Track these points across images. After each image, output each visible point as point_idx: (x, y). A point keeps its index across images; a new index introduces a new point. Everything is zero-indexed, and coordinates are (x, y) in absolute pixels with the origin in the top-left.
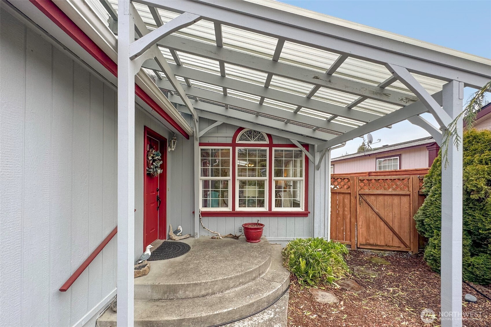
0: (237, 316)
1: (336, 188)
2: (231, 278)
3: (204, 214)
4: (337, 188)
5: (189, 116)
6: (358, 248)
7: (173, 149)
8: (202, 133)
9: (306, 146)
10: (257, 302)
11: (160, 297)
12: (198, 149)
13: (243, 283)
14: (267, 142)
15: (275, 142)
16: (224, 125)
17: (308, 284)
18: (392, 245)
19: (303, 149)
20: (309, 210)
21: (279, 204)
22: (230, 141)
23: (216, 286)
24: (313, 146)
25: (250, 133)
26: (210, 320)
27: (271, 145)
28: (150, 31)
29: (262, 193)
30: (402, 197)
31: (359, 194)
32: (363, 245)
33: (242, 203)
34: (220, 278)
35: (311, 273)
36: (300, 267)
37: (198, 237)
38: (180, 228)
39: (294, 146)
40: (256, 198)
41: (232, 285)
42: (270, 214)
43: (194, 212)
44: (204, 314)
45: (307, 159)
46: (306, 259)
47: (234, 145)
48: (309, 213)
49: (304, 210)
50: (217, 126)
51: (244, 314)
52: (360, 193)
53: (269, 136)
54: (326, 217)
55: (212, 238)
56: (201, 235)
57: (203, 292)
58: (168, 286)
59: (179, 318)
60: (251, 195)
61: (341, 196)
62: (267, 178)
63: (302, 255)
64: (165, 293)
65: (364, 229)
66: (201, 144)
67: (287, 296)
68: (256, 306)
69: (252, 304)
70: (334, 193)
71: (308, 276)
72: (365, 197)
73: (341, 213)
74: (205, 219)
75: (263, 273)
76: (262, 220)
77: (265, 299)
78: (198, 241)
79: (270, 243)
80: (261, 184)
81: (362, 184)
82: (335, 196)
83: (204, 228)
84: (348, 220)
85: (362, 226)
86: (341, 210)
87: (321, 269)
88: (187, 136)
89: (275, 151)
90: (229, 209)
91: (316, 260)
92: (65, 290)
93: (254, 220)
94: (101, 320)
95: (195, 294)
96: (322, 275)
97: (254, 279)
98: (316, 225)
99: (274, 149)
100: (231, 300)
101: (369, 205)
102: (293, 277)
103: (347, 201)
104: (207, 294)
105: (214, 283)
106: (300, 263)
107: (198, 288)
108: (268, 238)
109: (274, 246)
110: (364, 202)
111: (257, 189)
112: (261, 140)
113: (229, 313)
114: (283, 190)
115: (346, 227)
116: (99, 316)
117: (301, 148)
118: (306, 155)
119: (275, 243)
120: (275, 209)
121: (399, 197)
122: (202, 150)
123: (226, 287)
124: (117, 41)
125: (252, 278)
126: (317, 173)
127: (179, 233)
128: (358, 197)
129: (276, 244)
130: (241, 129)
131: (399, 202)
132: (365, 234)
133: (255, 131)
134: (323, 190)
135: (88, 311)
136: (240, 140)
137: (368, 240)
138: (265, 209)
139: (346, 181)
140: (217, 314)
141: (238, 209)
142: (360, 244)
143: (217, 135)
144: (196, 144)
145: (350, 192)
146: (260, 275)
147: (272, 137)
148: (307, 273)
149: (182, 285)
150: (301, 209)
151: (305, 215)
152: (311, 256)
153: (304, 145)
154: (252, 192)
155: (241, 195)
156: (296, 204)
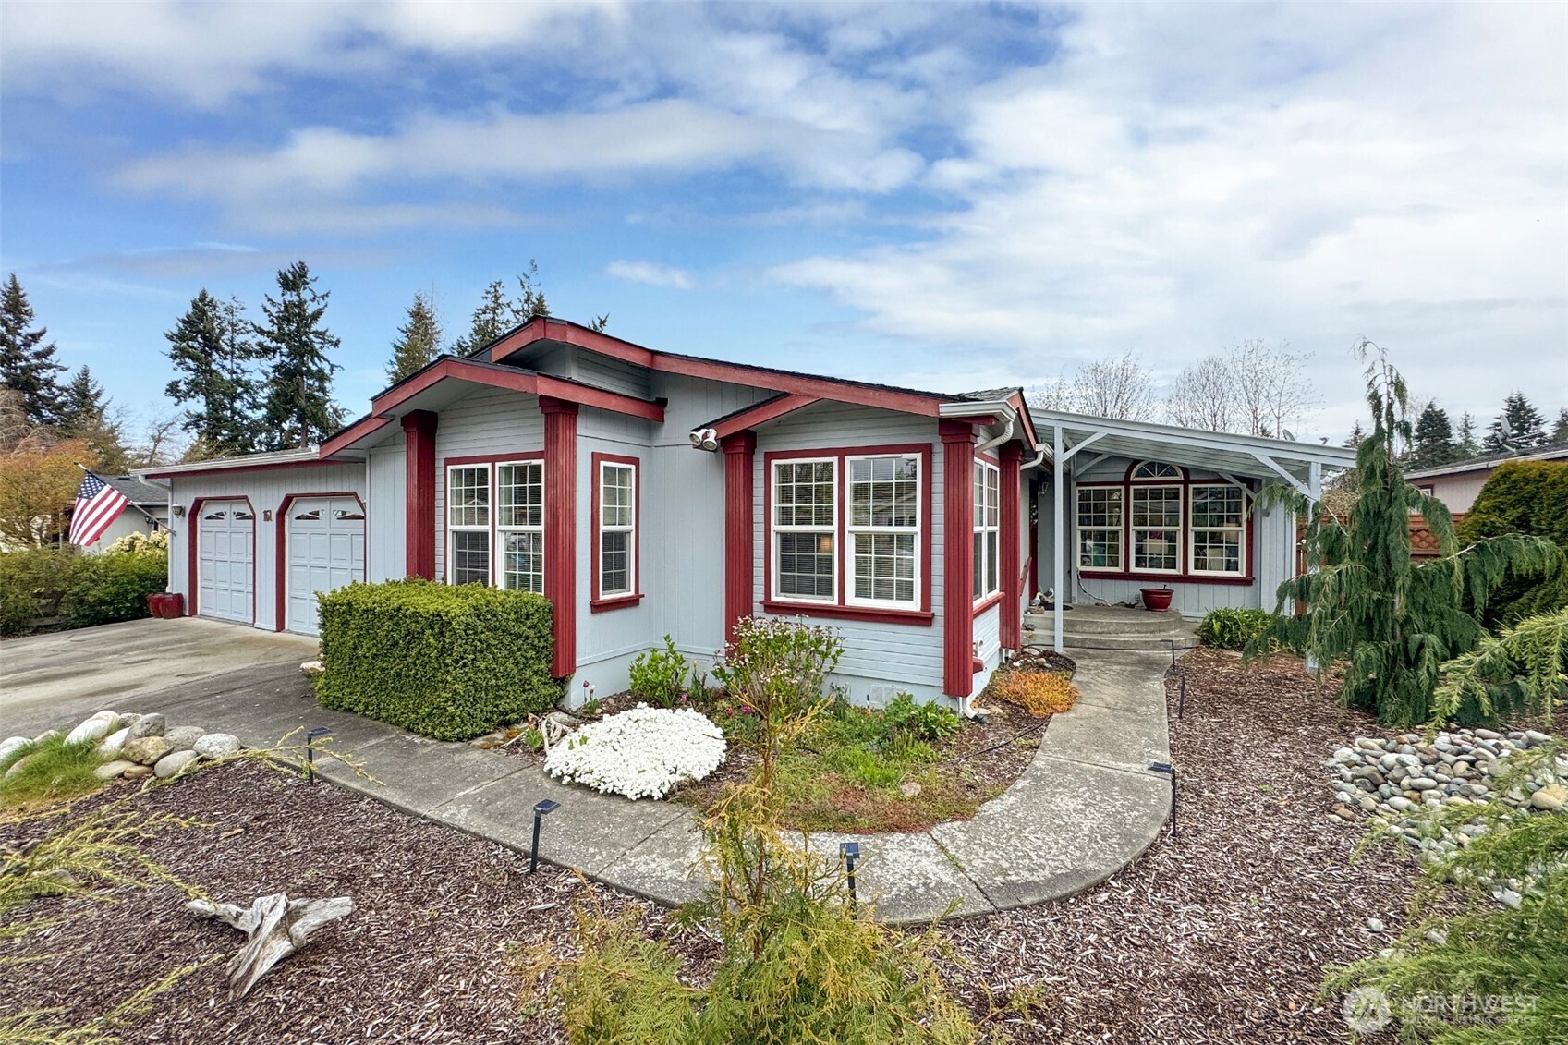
3: (1085, 575)
8: (1082, 470)
9: (1247, 481)
12: (1074, 490)
13: (1140, 632)
14: (1181, 477)
15: (1192, 477)
16: (1113, 458)
17: (1221, 646)
19: (1243, 485)
20: (1254, 576)
21: (1200, 565)
22: (1121, 478)
24: (1258, 480)
25: (1152, 466)
27: (1186, 482)
29: (1172, 550)
33: (1141, 562)
35: (1227, 636)
36: (1213, 629)
37: (1076, 602)
38: (1051, 589)
39: (1225, 481)
40: (1163, 556)
42: (1185, 579)
43: (1070, 572)
45: (1249, 500)
46: (1222, 621)
47: (1127, 483)
48: (1254, 579)
49: (1244, 575)
50: (1103, 460)
53: (1183, 469)
55: (1096, 605)
57: (1099, 630)
60: (1155, 551)
62: (1181, 527)
63: (1218, 618)
66: (1079, 484)
67: (1192, 648)
71: (1223, 639)
74: (1086, 583)
75: (1164, 631)
76: (1170, 586)
78: (1079, 606)
80: (1171, 537)
83: (1085, 591)
89: (1194, 489)
90: (1120, 569)
93: (1160, 586)
98: (1264, 596)
99: (1191, 486)
102: (1204, 640)
105: (1110, 624)
106: (1214, 626)
107: (1094, 626)
108: (1183, 613)
111: (1164, 543)
112: (1171, 474)
114: (1208, 544)
117: (1237, 484)
118: (1248, 497)
120: (1193, 572)
122: (1079, 491)
123: (1122, 630)
126: (1266, 521)
130: (1136, 462)
133: (1159, 463)
134: (1281, 546)
136: (1137, 476)
138: (1178, 571)
141: (1133, 569)
143: (1102, 471)
144: (1073, 484)
147: (1189, 469)
148: (1222, 636)
150: (1240, 573)
151: (1247, 582)
152: (1230, 619)
153: (1242, 479)
154: (1156, 547)
155: (1139, 550)
156: (1232, 566)
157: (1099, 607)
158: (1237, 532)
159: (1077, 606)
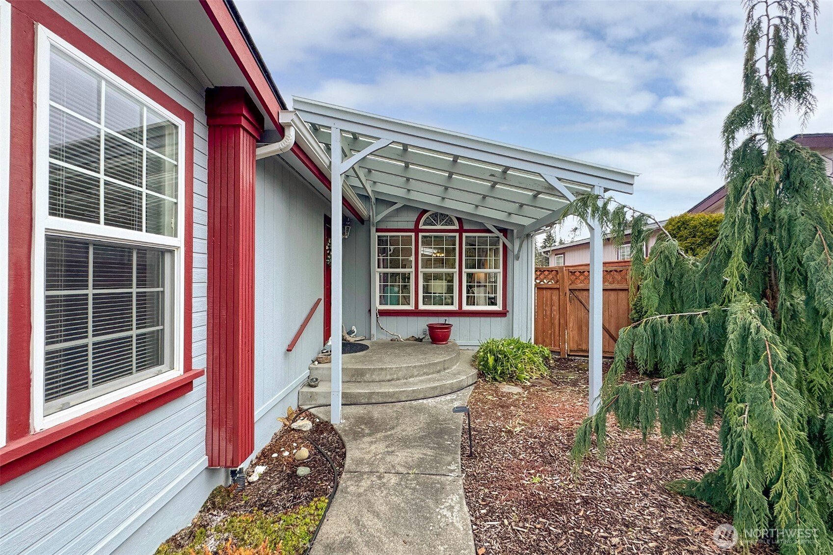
0: (421, 396)
1: (542, 283)
2: (415, 367)
3: (382, 313)
4: (544, 282)
5: (366, 198)
6: (568, 355)
7: (347, 237)
8: (379, 217)
9: (504, 231)
10: (441, 386)
11: (348, 379)
12: (375, 235)
13: (428, 374)
14: (457, 227)
15: (465, 227)
16: (406, 208)
17: (496, 380)
18: (607, 350)
19: (501, 235)
20: (507, 309)
21: (471, 301)
22: (412, 226)
23: (401, 372)
24: (513, 230)
25: (436, 216)
26: (396, 395)
27: (461, 231)
28: (354, 155)
29: (450, 290)
30: (621, 293)
31: (570, 290)
32: (575, 351)
33: (427, 300)
34: (405, 365)
35: (499, 369)
36: (488, 363)
37: (375, 339)
38: (354, 328)
39: (489, 231)
40: (444, 295)
41: (416, 373)
42: (460, 313)
43: (370, 311)
44: (391, 390)
45: (505, 247)
46: (494, 355)
47: (417, 230)
48: (508, 311)
49: (501, 309)
50: (397, 209)
51: (428, 395)
52: (571, 287)
53: (459, 219)
54: (529, 318)
55: (391, 340)
56: (377, 336)
58: (356, 370)
59: (369, 391)
60: (438, 291)
61: (549, 292)
62: (457, 270)
63: (491, 351)
64: (353, 376)
65: (575, 332)
66: (378, 230)
67: (472, 388)
68: (439, 390)
69: (436, 388)
70: (539, 288)
71: (497, 372)
72: (577, 293)
73: (548, 313)
74: (384, 321)
75: (448, 368)
76: (450, 320)
77: (448, 386)
78: (376, 343)
79: (461, 348)
80: (450, 278)
81: (573, 277)
82: (541, 291)
83: (382, 328)
84: (557, 322)
85: (573, 327)
86: (548, 309)
87: (511, 365)
88: (362, 221)
89: (466, 237)
90: (411, 307)
91: (505, 356)
92: (291, 350)
93: (441, 320)
94: (302, 390)
95: (381, 378)
96: (512, 371)
97: (439, 372)
98: (516, 327)
99: (464, 235)
100: (415, 384)
101: (581, 303)
102: (481, 375)
103: (555, 298)
104: (393, 380)
105: (399, 369)
106: (488, 359)
107: (383, 373)
108: (458, 342)
109: (465, 351)
110: (575, 299)
111: (444, 284)
112: (449, 224)
113: (414, 391)
114: (476, 284)
115: (554, 330)
116: (299, 388)
117: (497, 233)
118: (504, 243)
119: (466, 348)
120: (466, 307)
121: (615, 292)
122: (378, 236)
123: (410, 374)
124: (330, 162)
125: (437, 370)
126: (516, 263)
127: (354, 334)
128: (568, 292)
129: (468, 349)
130: (425, 211)
131: (616, 299)
132: (576, 338)
133: (442, 214)
135: (295, 378)
136: (424, 225)
137: (580, 345)
138: (455, 307)
139: (554, 273)
140: (403, 391)
141: (422, 307)
142: (571, 351)
143: (396, 219)
144: (373, 230)
145: (558, 286)
146: (445, 369)
147: (463, 221)
148: (495, 369)
149: (369, 369)
150: (498, 308)
151: (502, 314)
152: (500, 352)
153: (502, 230)
154: (439, 287)
155: (426, 289)
156: (493, 302)
157: (394, 344)
158: (496, 274)
159: (375, 344)
